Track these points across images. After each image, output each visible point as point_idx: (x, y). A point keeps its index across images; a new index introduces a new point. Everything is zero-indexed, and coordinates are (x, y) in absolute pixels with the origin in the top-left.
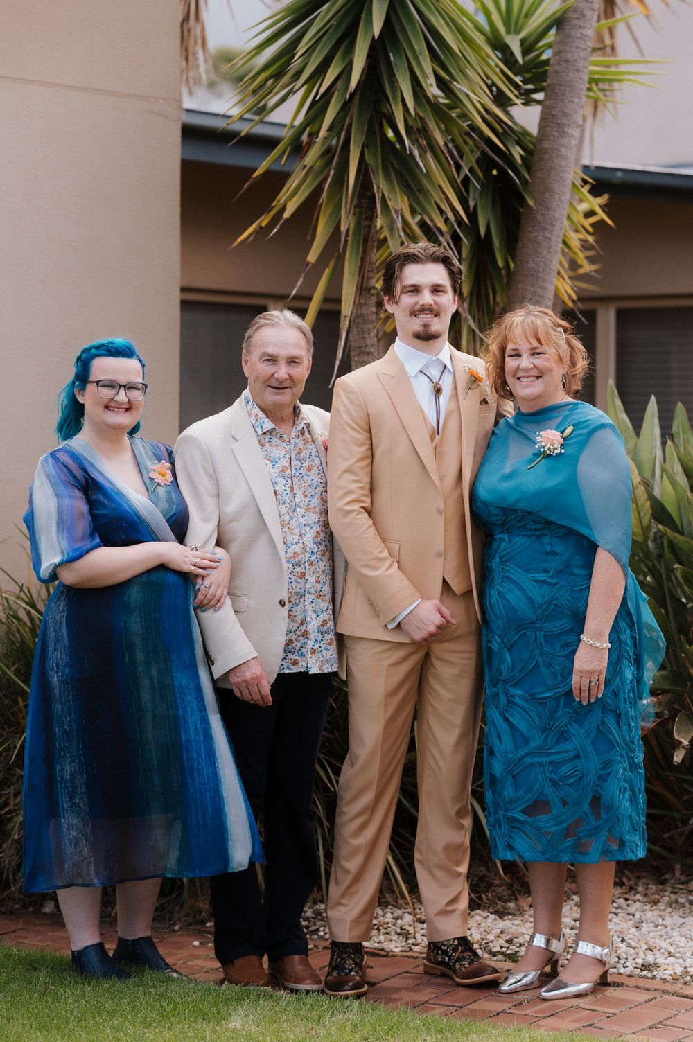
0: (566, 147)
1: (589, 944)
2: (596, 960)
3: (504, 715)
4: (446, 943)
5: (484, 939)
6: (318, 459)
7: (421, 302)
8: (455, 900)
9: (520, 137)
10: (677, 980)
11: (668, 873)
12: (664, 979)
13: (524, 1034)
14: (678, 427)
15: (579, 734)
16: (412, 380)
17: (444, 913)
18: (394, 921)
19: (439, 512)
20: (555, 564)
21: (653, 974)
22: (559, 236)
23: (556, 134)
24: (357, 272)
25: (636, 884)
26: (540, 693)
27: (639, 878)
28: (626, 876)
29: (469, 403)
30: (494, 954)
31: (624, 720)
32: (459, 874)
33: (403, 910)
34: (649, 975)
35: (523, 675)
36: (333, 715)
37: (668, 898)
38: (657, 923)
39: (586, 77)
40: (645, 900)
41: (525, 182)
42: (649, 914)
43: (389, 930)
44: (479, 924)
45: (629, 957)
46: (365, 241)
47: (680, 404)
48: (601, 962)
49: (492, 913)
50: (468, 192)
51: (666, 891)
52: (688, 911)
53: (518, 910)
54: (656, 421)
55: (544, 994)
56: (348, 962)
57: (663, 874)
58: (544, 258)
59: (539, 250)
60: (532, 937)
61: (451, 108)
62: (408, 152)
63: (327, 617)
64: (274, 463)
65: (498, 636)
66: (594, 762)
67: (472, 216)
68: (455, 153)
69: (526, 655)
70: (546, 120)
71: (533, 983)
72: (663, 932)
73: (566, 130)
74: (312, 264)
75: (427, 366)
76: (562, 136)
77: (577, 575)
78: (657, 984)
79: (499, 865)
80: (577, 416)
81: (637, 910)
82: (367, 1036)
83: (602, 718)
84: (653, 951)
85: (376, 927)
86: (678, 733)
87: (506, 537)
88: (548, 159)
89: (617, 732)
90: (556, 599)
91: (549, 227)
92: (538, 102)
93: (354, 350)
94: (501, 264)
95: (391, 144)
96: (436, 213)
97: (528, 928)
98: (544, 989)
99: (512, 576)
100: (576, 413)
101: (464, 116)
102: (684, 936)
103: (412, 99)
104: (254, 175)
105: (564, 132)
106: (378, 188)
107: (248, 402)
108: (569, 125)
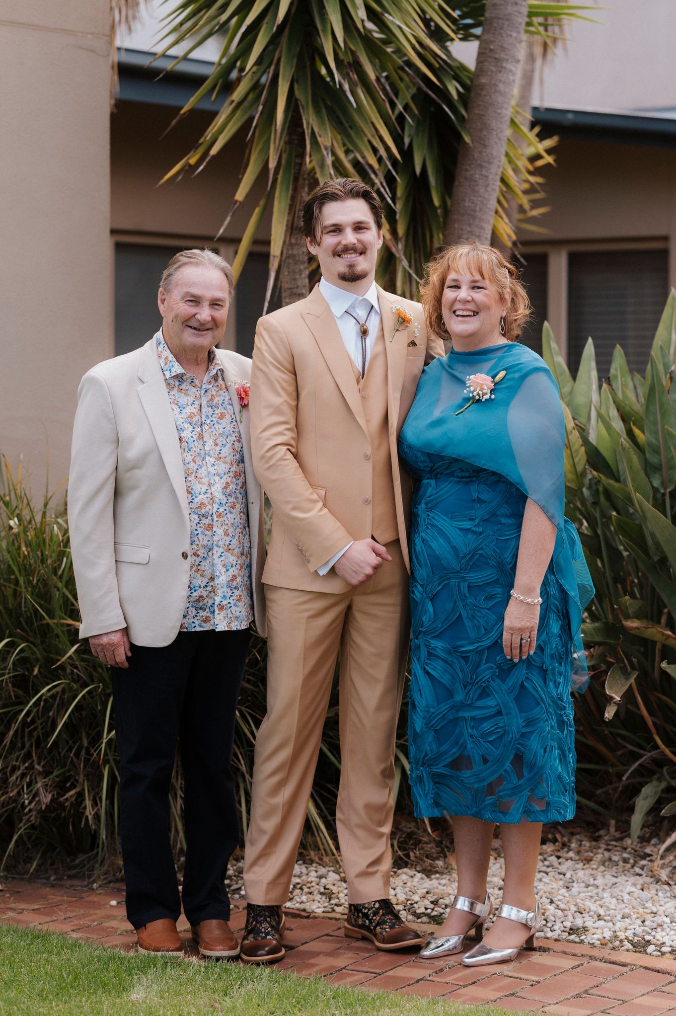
0: (504, 83)
1: (514, 908)
2: (520, 925)
3: (425, 669)
4: (366, 905)
5: (409, 900)
6: (231, 407)
7: (344, 242)
8: (377, 862)
9: (457, 71)
10: (606, 944)
11: (602, 829)
12: (593, 944)
13: (439, 1008)
14: (616, 370)
15: (502, 691)
16: (337, 321)
17: (364, 874)
18: (318, 880)
19: (367, 458)
20: (481, 512)
21: (582, 938)
22: (497, 174)
23: (493, 69)
24: (287, 211)
25: (569, 841)
26: (462, 646)
27: (572, 834)
28: (560, 832)
29: (397, 345)
30: (418, 916)
31: (550, 677)
32: (381, 835)
33: (328, 868)
34: (577, 940)
35: (445, 627)
36: (257, 668)
37: (601, 855)
38: (588, 883)
39: (525, 11)
40: (577, 858)
41: (462, 119)
42: (581, 874)
43: (312, 889)
44: (405, 884)
45: (557, 920)
46: (296, 179)
47: (618, 346)
48: (526, 926)
49: (419, 872)
50: (403, 130)
51: (599, 848)
52: (621, 870)
53: (447, 868)
54: (593, 364)
55: (466, 960)
56: (263, 926)
57: (599, 830)
58: (480, 196)
59: (476, 188)
60: (456, 899)
61: (387, 42)
62: (338, 86)
63: (236, 572)
64: (182, 408)
65: (421, 585)
66: (517, 719)
67: (407, 154)
68: (388, 88)
69: (449, 606)
70: (483, 56)
71: (455, 948)
72: (594, 893)
73: (504, 65)
74: (240, 202)
75: (353, 306)
76: (500, 72)
77: (504, 524)
78: (585, 949)
79: (427, 822)
80: (510, 359)
81: (568, 869)
82: (274, 1009)
83: (527, 674)
84: (581, 913)
85: (299, 886)
86: (611, 688)
87: (433, 482)
88: (485, 95)
89: (542, 688)
90: (481, 549)
91: (486, 165)
92: (477, 37)
93: (285, 291)
94: (436, 202)
95: (322, 78)
96: (368, 150)
97: (453, 889)
98: (467, 955)
99: (437, 524)
100: (511, 355)
101: (399, 51)
102: (614, 897)
103: (342, 31)
104: (182, 112)
105: (502, 67)
106: (308, 123)
107: (159, 344)
108: (507, 60)
